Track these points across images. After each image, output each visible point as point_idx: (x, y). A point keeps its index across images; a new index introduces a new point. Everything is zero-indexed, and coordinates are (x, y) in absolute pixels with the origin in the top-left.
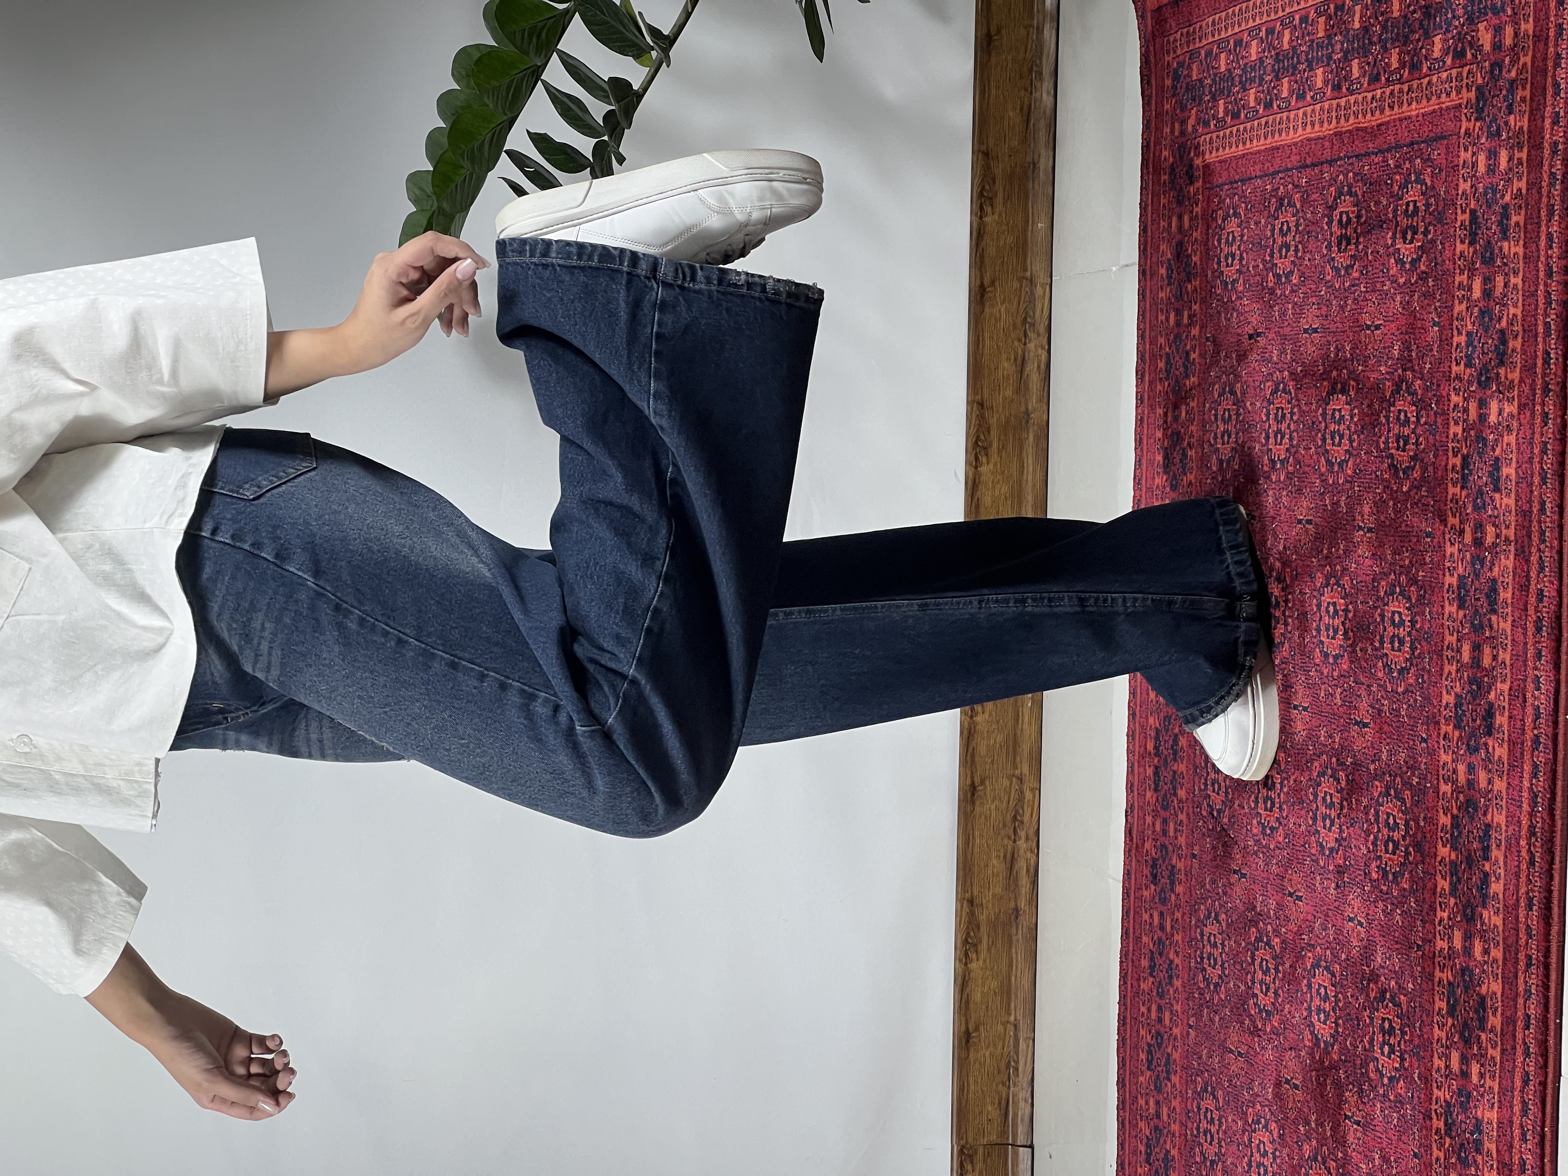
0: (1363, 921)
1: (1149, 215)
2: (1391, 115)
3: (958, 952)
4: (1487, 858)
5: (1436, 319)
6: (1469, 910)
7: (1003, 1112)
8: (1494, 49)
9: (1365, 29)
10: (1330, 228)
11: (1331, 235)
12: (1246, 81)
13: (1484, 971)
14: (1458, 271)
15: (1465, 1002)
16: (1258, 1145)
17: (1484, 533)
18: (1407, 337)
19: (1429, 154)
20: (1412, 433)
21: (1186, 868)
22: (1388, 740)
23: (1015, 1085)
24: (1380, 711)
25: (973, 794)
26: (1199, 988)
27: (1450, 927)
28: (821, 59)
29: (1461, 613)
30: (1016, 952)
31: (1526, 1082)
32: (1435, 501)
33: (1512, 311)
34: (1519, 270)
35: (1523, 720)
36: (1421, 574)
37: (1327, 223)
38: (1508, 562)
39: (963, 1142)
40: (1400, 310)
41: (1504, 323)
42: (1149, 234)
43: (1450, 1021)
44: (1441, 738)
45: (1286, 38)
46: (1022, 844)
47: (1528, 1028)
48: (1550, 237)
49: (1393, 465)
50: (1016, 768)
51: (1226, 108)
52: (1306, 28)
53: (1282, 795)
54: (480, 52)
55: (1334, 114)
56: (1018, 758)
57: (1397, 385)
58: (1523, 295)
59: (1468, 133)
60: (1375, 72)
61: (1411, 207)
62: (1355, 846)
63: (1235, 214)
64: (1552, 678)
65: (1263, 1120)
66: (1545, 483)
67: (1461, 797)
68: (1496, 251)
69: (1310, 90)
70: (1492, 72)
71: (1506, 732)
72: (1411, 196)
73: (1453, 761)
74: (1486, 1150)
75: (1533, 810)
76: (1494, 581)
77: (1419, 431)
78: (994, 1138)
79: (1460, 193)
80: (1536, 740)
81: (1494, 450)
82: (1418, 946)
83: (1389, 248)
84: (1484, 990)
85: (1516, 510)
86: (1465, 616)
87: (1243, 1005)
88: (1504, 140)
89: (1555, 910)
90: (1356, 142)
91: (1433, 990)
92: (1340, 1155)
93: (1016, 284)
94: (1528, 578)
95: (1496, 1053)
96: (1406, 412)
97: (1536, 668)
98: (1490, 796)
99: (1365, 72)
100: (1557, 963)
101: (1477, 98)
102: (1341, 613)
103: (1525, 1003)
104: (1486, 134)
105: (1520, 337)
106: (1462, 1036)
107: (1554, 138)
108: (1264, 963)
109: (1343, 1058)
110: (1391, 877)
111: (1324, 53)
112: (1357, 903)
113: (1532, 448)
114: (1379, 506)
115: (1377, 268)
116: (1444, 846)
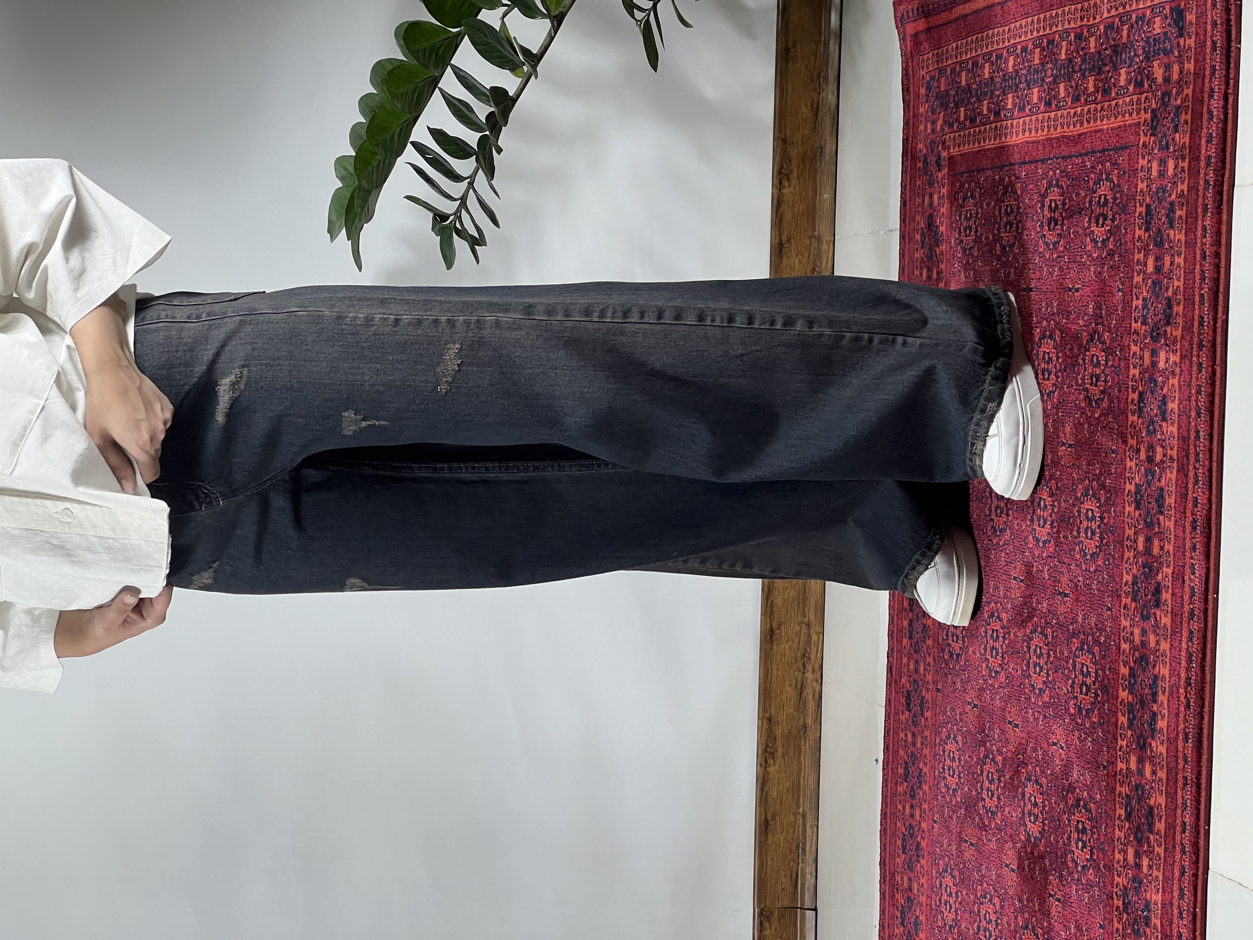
0: (1063, 745)
1: (908, 193)
2: (1088, 128)
3: (759, 759)
4: (1155, 702)
5: (1121, 287)
6: (1142, 740)
7: (794, 883)
8: (1165, 82)
9: (1070, 60)
10: (1042, 211)
11: (1043, 217)
12: (981, 94)
13: (1152, 788)
14: (1136, 251)
15: (1138, 810)
16: (985, 915)
17: (1154, 452)
18: (1099, 299)
19: (1116, 160)
20: (1103, 373)
21: (932, 698)
22: (1083, 608)
23: (803, 862)
24: (1076, 586)
25: (772, 637)
26: (942, 792)
27: (1127, 753)
28: (656, 71)
29: (1137, 513)
30: (805, 760)
31: (1183, 873)
32: (1119, 426)
33: (1176, 283)
34: (1181, 253)
35: (1182, 597)
36: (1108, 481)
37: (1040, 208)
38: (1172, 476)
39: (762, 906)
40: (1094, 277)
41: (1170, 293)
42: (908, 207)
43: (1127, 825)
44: (1122, 608)
45: (1011, 63)
46: (809, 675)
47: (1184, 832)
48: (1204, 228)
49: (1088, 396)
50: (804, 616)
51: (966, 114)
52: (1025, 56)
53: (1004, 646)
54: (393, 65)
55: (1046, 124)
56: (806, 610)
57: (1091, 335)
58: (1184, 272)
59: (1144, 145)
60: (1076, 94)
61: (1102, 200)
62: (1058, 687)
63: (972, 197)
64: (1204, 566)
65: (988, 896)
66: (1199, 417)
67: (1137, 653)
68: (1165, 237)
69: (1029, 104)
70: (1163, 99)
71: (1170, 605)
72: (1102, 191)
73: (1131, 626)
74: (1153, 925)
75: (1189, 666)
76: (1162, 489)
77: (1107, 372)
78: (786, 903)
79: (1139, 190)
80: (1192, 613)
81: (1162, 390)
82: (1104, 766)
83: (1086, 229)
84: (1152, 802)
85: (1178, 436)
86: (1140, 515)
87: (974, 806)
88: (1171, 152)
89: (1205, 743)
90: (1063, 147)
91: (1115, 800)
92: (1046, 924)
93: (807, 241)
94: (1186, 488)
95: (1161, 851)
96: (1097, 356)
97: (1192, 558)
98: (1158, 654)
99: (1069, 93)
100: (1207, 783)
101: (1152, 118)
102: (1049, 507)
103: (1182, 812)
104: (1158, 147)
105: (1182, 304)
106: (1136, 837)
107: (1209, 153)
108: (990, 775)
109: (1048, 850)
110: (1084, 712)
111: (1039, 76)
112: (1059, 731)
113: (1190, 389)
114: (1078, 427)
115: (1077, 245)
116: (1124, 690)
